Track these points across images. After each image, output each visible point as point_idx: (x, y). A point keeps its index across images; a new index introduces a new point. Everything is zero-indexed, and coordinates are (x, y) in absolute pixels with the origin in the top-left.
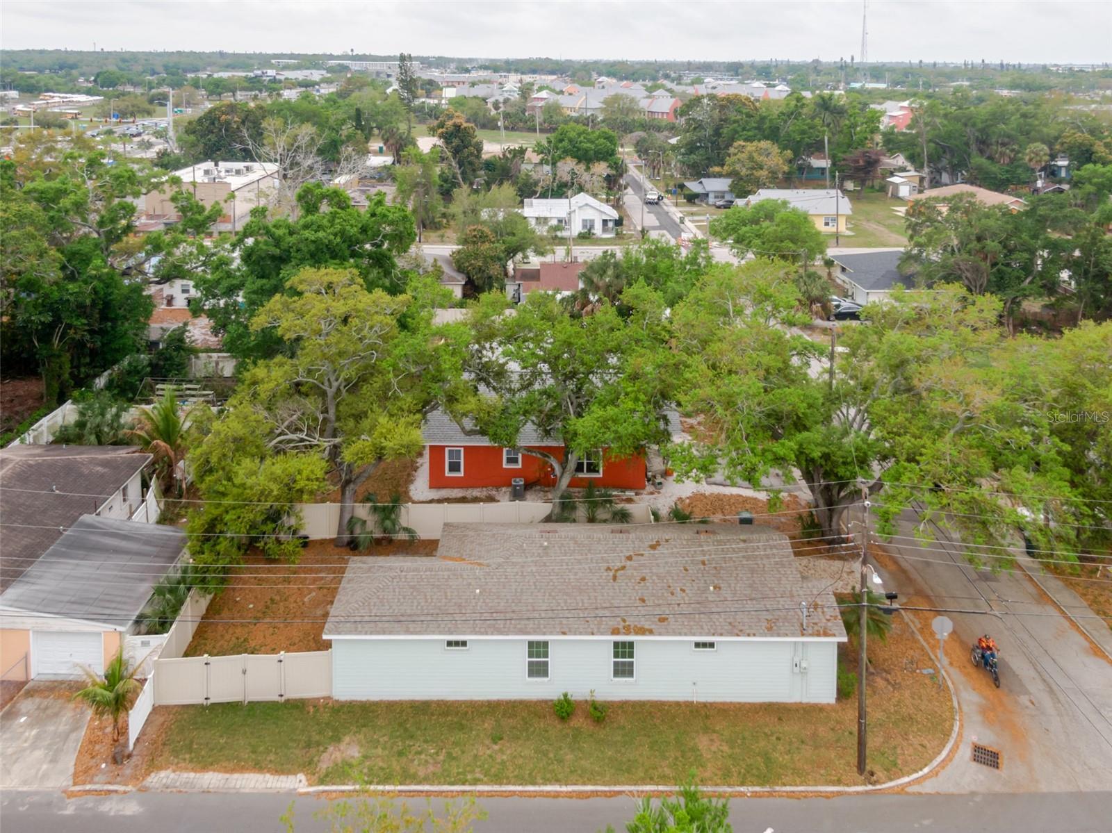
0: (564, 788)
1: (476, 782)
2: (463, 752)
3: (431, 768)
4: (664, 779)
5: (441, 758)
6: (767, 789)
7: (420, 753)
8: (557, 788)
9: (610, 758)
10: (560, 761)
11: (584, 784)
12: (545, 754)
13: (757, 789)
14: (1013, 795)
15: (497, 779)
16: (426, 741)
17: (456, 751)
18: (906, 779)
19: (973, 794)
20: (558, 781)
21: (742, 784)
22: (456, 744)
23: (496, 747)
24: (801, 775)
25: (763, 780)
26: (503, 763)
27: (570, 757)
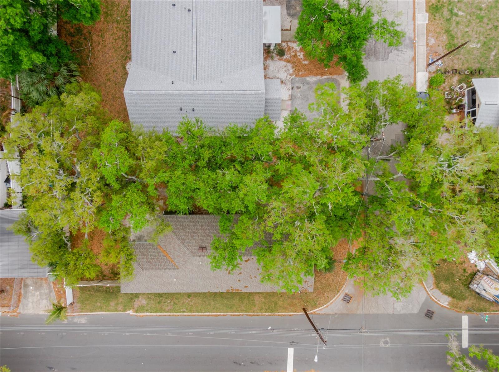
0: (211, 314)
1: (184, 312)
2: (179, 302)
3: (169, 308)
4: (242, 311)
5: (172, 304)
6: (273, 314)
7: (165, 302)
8: (208, 314)
9: (226, 304)
10: (210, 305)
11: (217, 313)
12: (205, 302)
13: (270, 314)
14: (348, 314)
15: (190, 311)
16: (166, 298)
17: (177, 301)
18: (317, 309)
19: (336, 314)
20: (209, 312)
21: (266, 312)
22: (176, 299)
23: (189, 299)
24: (285, 309)
25: (272, 311)
26: (192, 305)
27: (213, 303)
